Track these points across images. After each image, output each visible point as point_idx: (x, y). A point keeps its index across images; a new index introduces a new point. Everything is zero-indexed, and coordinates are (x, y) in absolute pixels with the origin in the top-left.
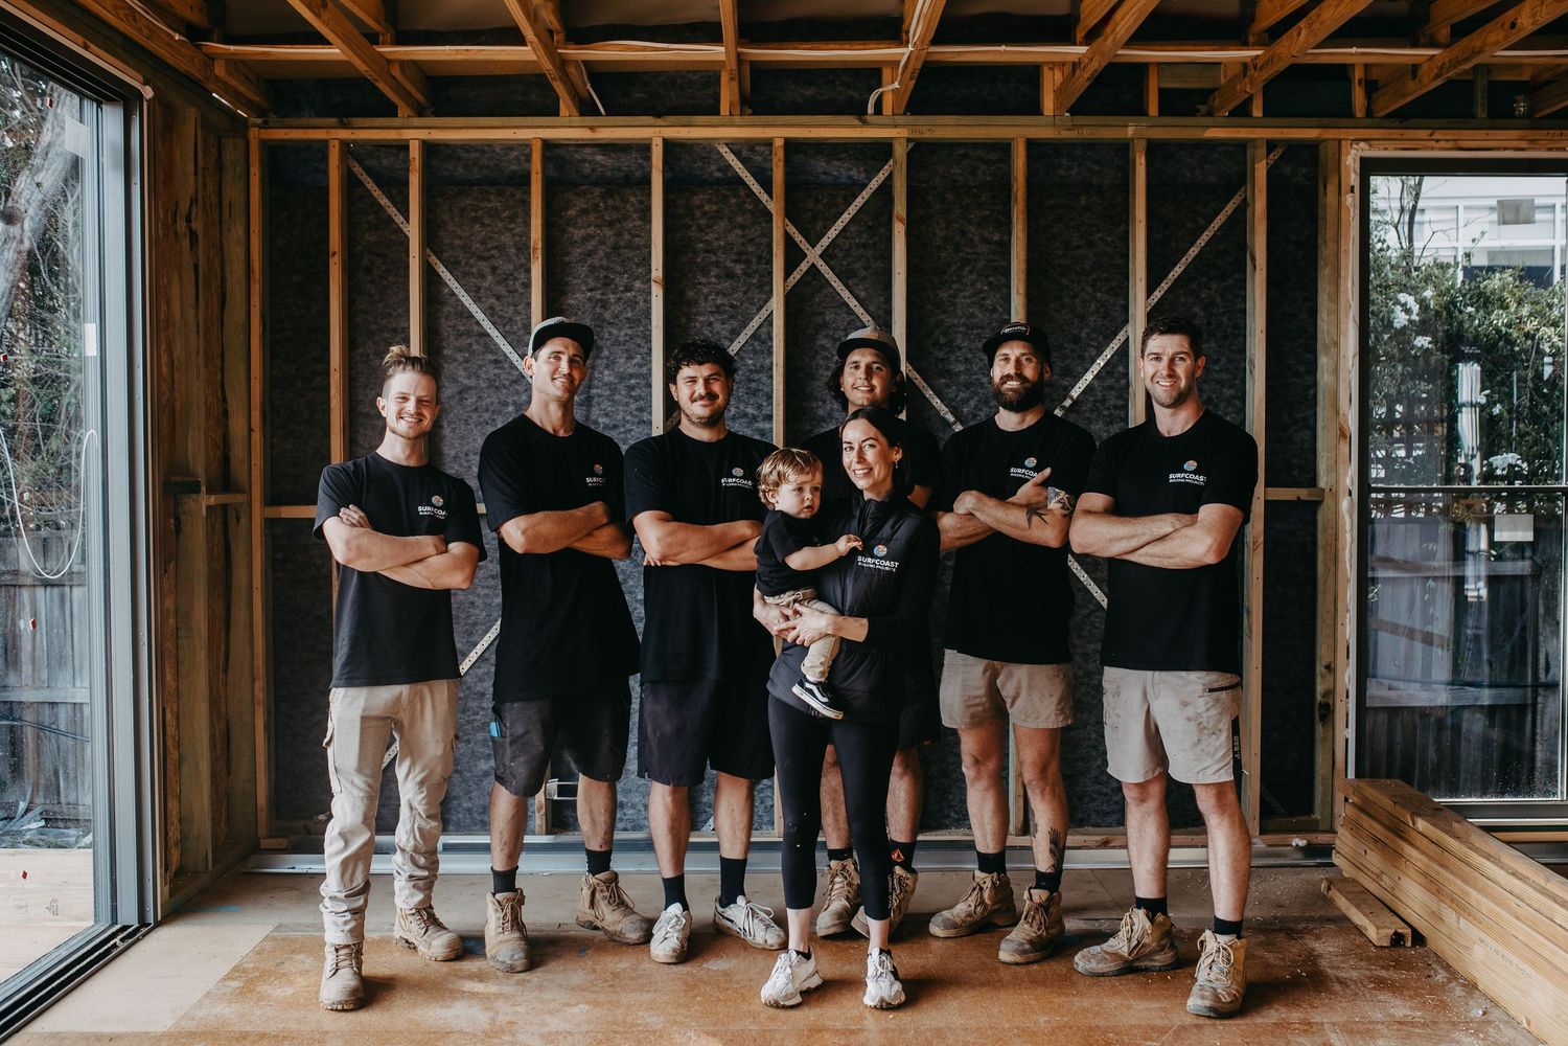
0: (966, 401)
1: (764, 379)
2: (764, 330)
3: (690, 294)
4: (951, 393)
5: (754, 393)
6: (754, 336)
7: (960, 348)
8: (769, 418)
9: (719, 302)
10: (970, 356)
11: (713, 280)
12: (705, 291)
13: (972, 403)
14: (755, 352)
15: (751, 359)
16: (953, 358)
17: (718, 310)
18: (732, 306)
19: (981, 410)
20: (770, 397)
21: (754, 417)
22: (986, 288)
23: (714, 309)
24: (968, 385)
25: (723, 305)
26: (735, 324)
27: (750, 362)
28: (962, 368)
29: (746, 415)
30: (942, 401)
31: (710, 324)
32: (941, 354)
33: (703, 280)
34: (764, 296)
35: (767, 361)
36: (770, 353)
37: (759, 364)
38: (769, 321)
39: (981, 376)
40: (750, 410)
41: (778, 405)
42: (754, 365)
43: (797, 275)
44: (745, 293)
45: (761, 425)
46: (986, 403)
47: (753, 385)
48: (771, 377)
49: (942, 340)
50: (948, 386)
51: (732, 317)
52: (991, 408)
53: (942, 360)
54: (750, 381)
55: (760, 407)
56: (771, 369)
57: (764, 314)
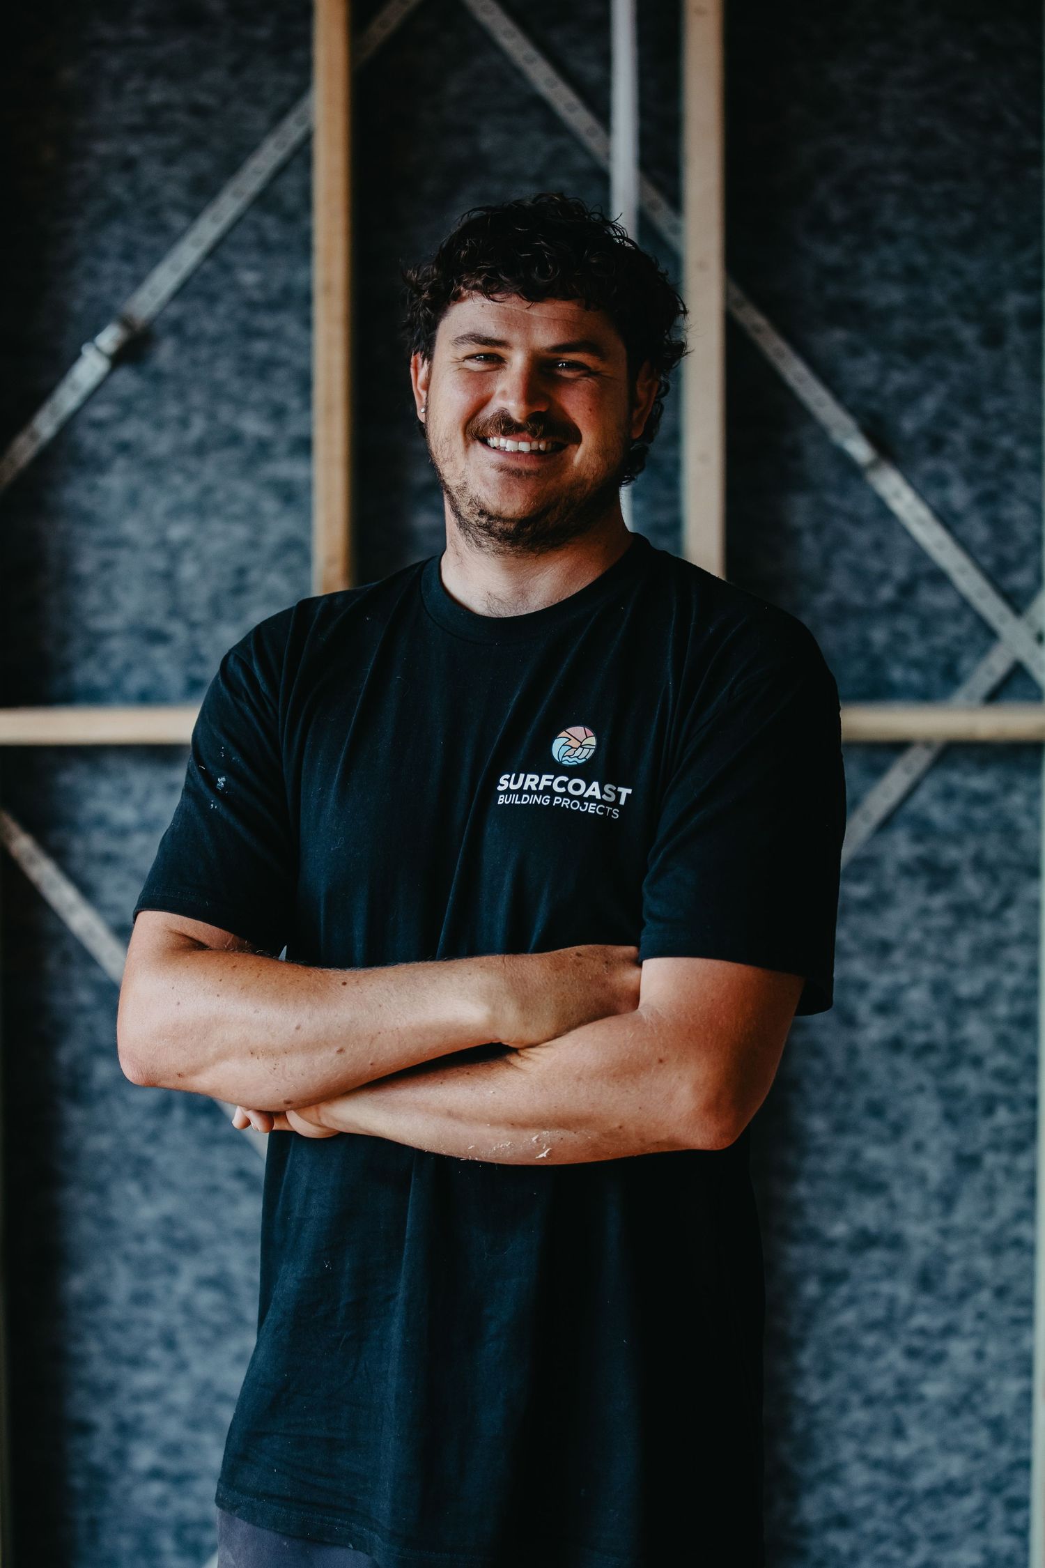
0: (908, 398)
1: (292, 328)
2: (291, 182)
3: (69, 74)
4: (863, 371)
5: (264, 369)
6: (264, 200)
7: (890, 236)
8: (304, 446)
9: (157, 95)
10: (921, 259)
11: (139, 31)
12: (114, 63)
13: (930, 404)
14: (265, 247)
15: (253, 267)
16: (869, 265)
17: (153, 122)
18: (198, 110)
19: (954, 424)
20: (305, 383)
21: (263, 449)
22: (969, 56)
23: (137, 119)
24: (915, 349)
25: (167, 106)
26: (203, 162)
27: (249, 278)
28: (894, 295)
29: (234, 439)
30: (838, 394)
31: (129, 164)
32: (832, 254)
33: (108, 32)
34: (291, 80)
35: (300, 277)
36: (304, 248)
37: (276, 285)
38: (302, 154)
39: (954, 322)
40: (253, 426)
41: (329, 409)
42: (263, 286)
43: (391, 17)
44: (235, 69)
45: (285, 469)
46: (972, 402)
47: (260, 348)
48: (307, 323)
49: (837, 212)
50: (855, 351)
51: (196, 143)
52: (984, 417)
53: (836, 273)
54: (249, 333)
55: (278, 413)
56: (307, 299)
57: (291, 131)
